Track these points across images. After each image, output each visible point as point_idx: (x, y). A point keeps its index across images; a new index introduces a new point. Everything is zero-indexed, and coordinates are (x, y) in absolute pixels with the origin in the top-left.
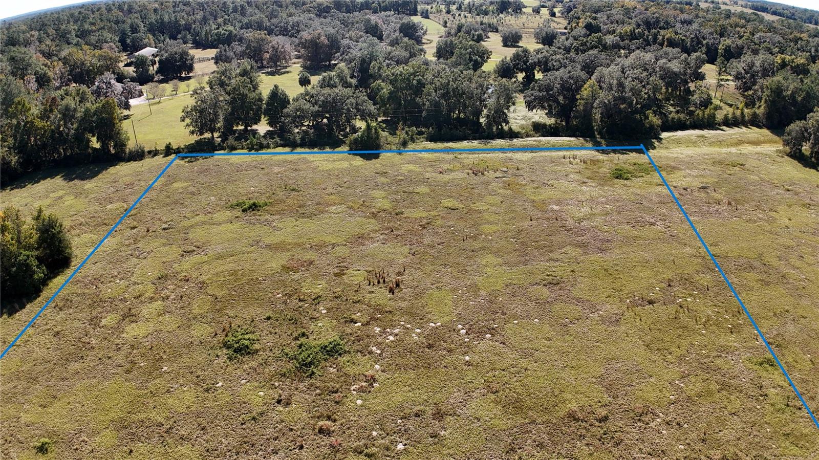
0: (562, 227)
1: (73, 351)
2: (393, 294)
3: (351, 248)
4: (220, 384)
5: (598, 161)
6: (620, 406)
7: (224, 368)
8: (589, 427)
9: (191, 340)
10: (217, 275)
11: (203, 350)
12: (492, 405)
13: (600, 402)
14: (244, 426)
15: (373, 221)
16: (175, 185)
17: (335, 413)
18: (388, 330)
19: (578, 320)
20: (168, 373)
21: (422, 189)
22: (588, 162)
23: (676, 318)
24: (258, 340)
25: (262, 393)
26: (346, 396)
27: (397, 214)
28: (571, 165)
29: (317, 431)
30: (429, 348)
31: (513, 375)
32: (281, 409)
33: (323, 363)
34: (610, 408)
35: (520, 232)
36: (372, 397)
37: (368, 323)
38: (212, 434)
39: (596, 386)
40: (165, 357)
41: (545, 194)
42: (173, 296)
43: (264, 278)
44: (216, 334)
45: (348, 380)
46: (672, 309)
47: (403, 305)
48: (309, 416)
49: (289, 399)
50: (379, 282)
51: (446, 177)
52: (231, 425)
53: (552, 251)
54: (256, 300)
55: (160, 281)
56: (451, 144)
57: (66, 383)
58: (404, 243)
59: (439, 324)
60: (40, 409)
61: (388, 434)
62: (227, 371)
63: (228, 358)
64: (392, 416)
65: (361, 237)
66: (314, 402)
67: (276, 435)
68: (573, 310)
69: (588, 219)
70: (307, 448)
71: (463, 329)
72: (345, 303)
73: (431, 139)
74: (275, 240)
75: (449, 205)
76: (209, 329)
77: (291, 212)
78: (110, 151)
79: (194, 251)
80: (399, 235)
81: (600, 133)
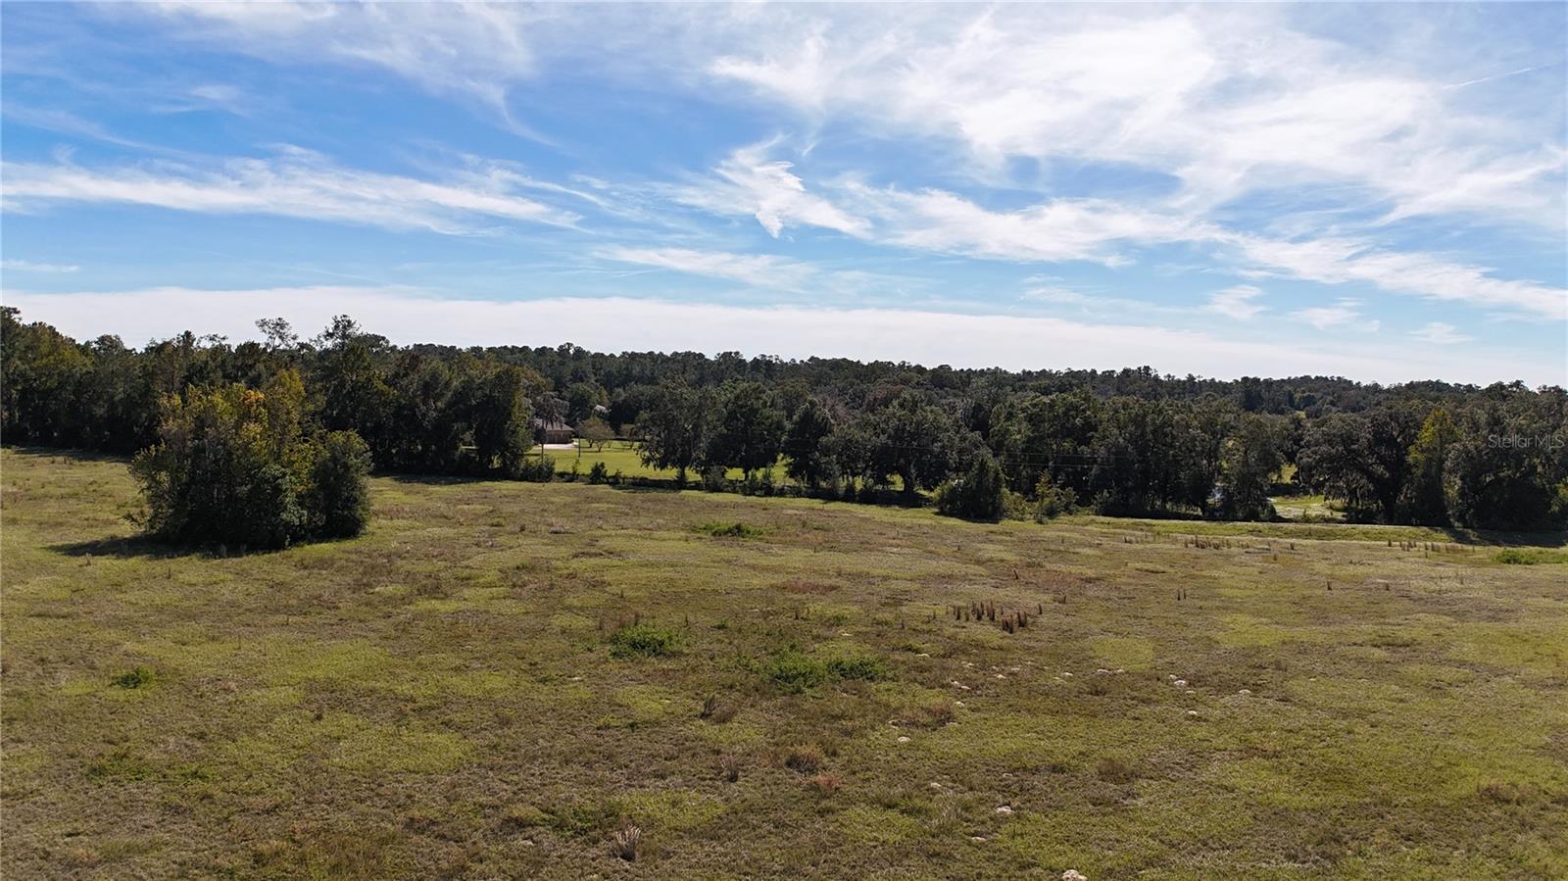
0: (1400, 596)
1: (295, 604)
2: (1012, 631)
3: (922, 584)
5: (1462, 550)
8: (1541, 812)
9: (543, 627)
10: (635, 578)
11: (563, 640)
14: (601, 732)
15: (976, 567)
16: (595, 505)
18: (994, 667)
19: (1466, 682)
20: (471, 652)
21: (1087, 551)
22: (1444, 551)
26: (872, 728)
27: (1029, 566)
29: (784, 760)
30: (1094, 695)
32: (705, 724)
33: (828, 684)
35: (1305, 598)
36: (939, 736)
37: (946, 656)
40: (475, 636)
41: (1355, 570)
43: (729, 591)
44: (601, 629)
50: (980, 619)
51: (1139, 547)
53: (1384, 617)
55: (517, 571)
58: (1041, 590)
59: (1120, 671)
61: (971, 789)
63: (613, 654)
65: (951, 577)
68: (1450, 672)
69: (1459, 591)
71: (1179, 679)
72: (897, 631)
73: (1107, 512)
74: (765, 563)
75: (1146, 568)
76: (590, 623)
77: (806, 544)
78: (492, 462)
79: (601, 554)
80: (1032, 583)
81: (1461, 518)
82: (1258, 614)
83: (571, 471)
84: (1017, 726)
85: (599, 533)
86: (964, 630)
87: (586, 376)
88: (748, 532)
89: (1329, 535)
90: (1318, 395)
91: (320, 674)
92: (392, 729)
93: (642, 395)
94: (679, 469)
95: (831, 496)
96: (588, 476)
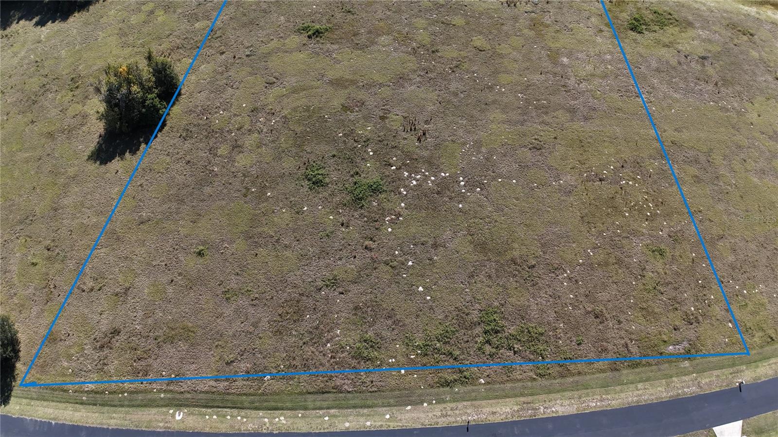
0: (563, 86)
2: (420, 142)
3: (393, 89)
4: (306, 208)
6: (545, 259)
7: (307, 196)
8: (521, 270)
9: (283, 171)
10: (295, 110)
11: (292, 180)
12: (468, 243)
13: (534, 254)
14: (322, 240)
15: (413, 58)
17: (375, 236)
18: (413, 175)
19: (543, 186)
20: (271, 198)
21: (459, 20)
23: (613, 198)
24: (328, 175)
25: (331, 217)
26: (382, 225)
27: (433, 52)
29: (364, 247)
30: (437, 194)
32: (344, 230)
33: (370, 198)
34: (539, 260)
36: (398, 227)
37: (400, 168)
38: (303, 244)
39: (536, 242)
40: (267, 185)
41: (563, 41)
42: (265, 130)
43: (329, 116)
44: (300, 167)
45: (383, 212)
46: (613, 189)
47: (426, 155)
48: (360, 236)
49: (348, 223)
50: (411, 130)
52: (314, 239)
54: (325, 137)
55: (253, 113)
57: (205, 203)
58: (434, 88)
59: (447, 174)
60: (191, 223)
61: (404, 254)
62: (309, 198)
63: (309, 188)
64: (408, 242)
65: (402, 77)
66: (363, 226)
67: (341, 247)
68: (543, 176)
70: (358, 258)
71: (463, 181)
72: (386, 147)
74: (335, 75)
76: (295, 162)
84: (416, 218)
86: (406, 142)
91: (242, 228)
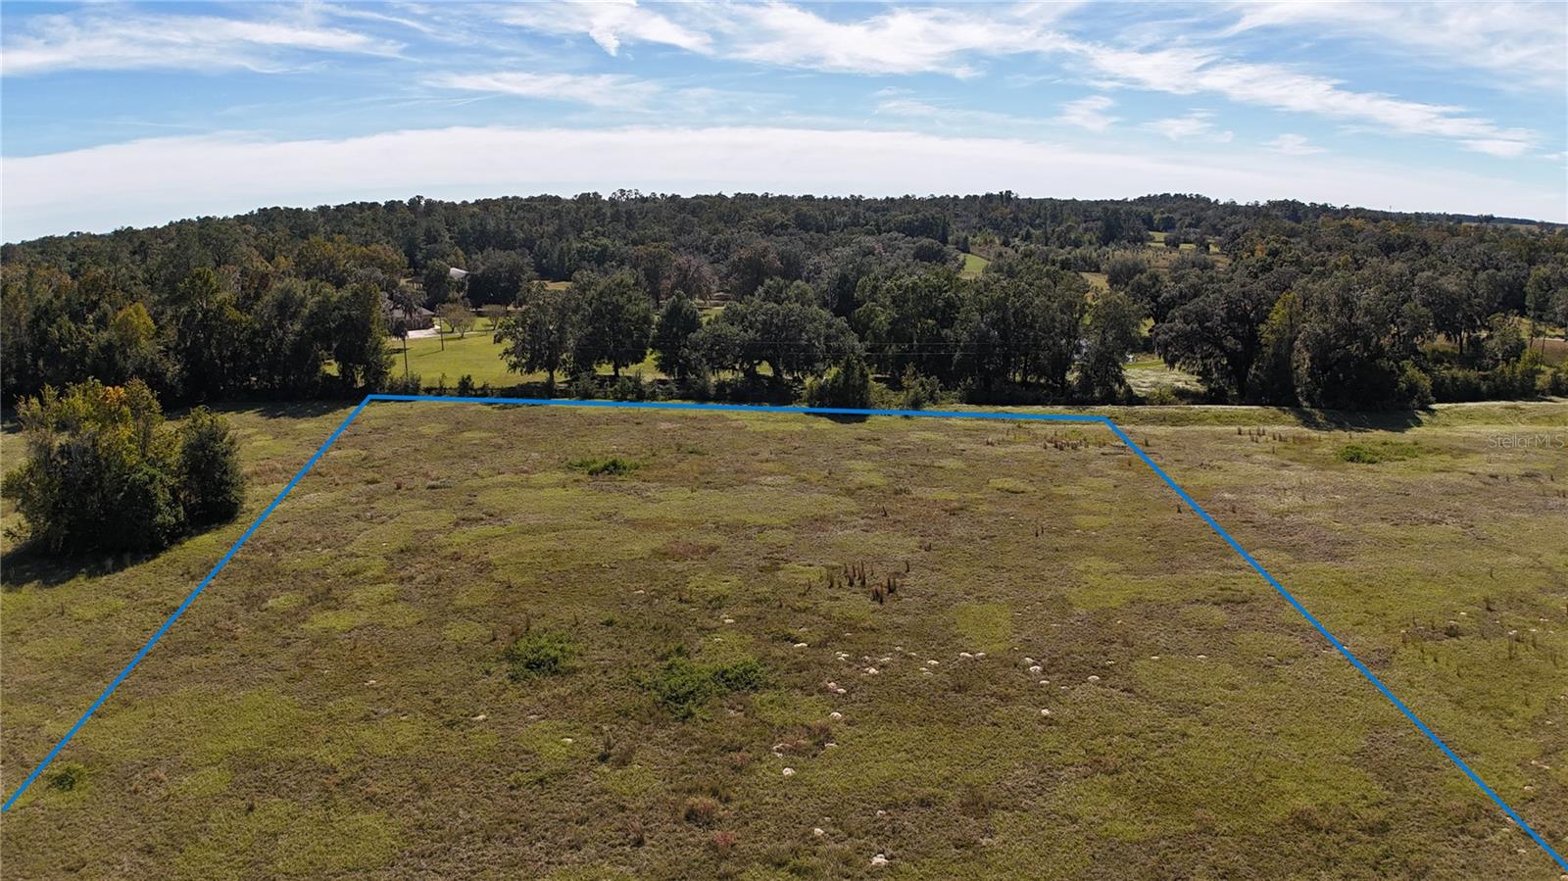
0: (1244, 522)
1: (194, 638)
2: (881, 602)
3: (796, 533)
4: (481, 717)
5: (1309, 439)
6: (1414, 804)
7: (497, 692)
8: (1347, 844)
9: (439, 643)
10: (519, 554)
11: (460, 661)
12: (1105, 795)
13: (1365, 798)
14: (514, 793)
15: (847, 500)
16: (467, 435)
17: (729, 787)
18: (867, 657)
19: (1295, 657)
20: (376, 689)
21: (951, 463)
22: (1291, 440)
23: (1511, 658)
24: (581, 654)
25: (570, 740)
26: (759, 759)
27: (896, 493)
28: (1255, 444)
29: (682, 815)
30: (957, 692)
31: (1154, 745)
32: (607, 770)
33: (715, 700)
34: (1392, 809)
35: (1155, 527)
36: (819, 765)
37: (822, 645)
38: (439, 798)
39: (1352, 769)
40: (376, 664)
41: (1204, 478)
42: (420, 578)
43: (612, 565)
44: (494, 639)
45: (767, 732)
46: (1501, 645)
47: (901, 622)
48: (669, 787)
49: (627, 755)
50: (851, 584)
51: (1000, 451)
52: (487, 787)
53: (1227, 556)
54: (590, 595)
55: (402, 555)
56: (1010, 407)
58: (909, 533)
59: (981, 654)
61: (850, 835)
62: (502, 697)
63: (510, 677)
64: (863, 801)
65: (823, 519)
66: (683, 763)
67: (584, 814)
68: (1282, 643)
69: (1300, 512)
70: (653, 846)
71: (1034, 664)
72: (775, 611)
73: (971, 400)
74: (645, 515)
75: (1006, 486)
76: (482, 631)
77: (683, 480)
78: (356, 382)
79: (482, 519)
80: (899, 521)
81: (1309, 398)
82: (1109, 555)
83: (438, 386)
84: (888, 743)
85: (475, 483)
86: (838, 603)
87: (439, 235)
88: (625, 468)
89: (1182, 420)
90: (1176, 216)
91: (237, 744)
92: (320, 814)
93: (501, 267)
94: (548, 374)
95: (702, 396)
96: (455, 389)
